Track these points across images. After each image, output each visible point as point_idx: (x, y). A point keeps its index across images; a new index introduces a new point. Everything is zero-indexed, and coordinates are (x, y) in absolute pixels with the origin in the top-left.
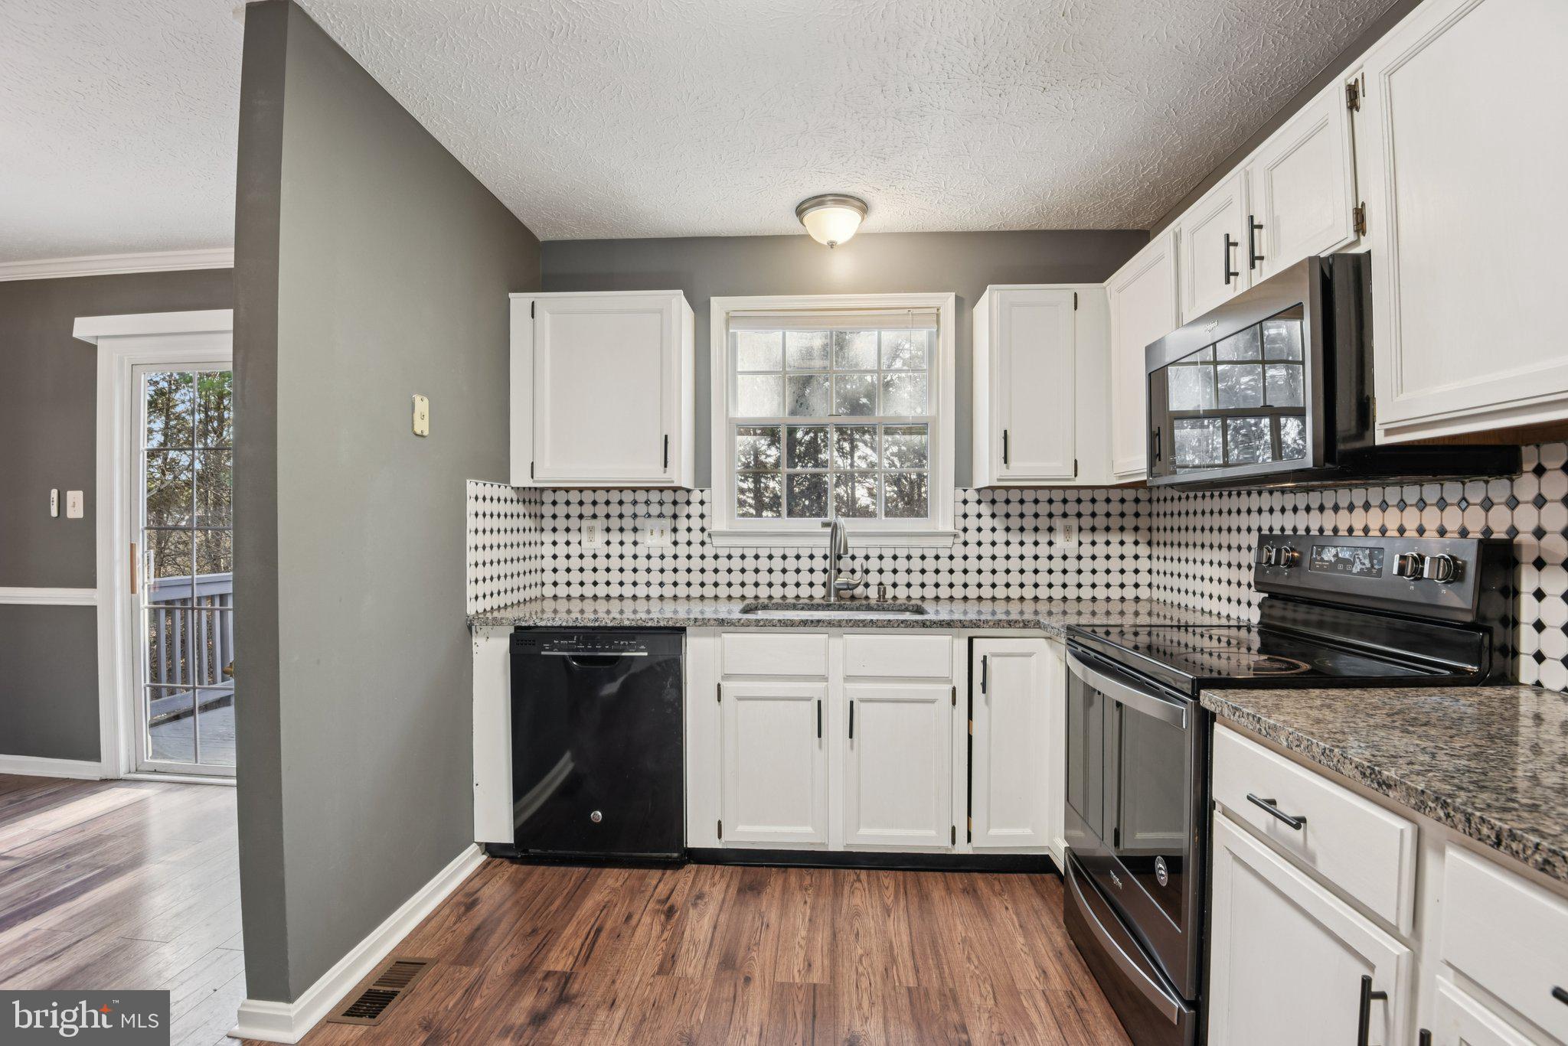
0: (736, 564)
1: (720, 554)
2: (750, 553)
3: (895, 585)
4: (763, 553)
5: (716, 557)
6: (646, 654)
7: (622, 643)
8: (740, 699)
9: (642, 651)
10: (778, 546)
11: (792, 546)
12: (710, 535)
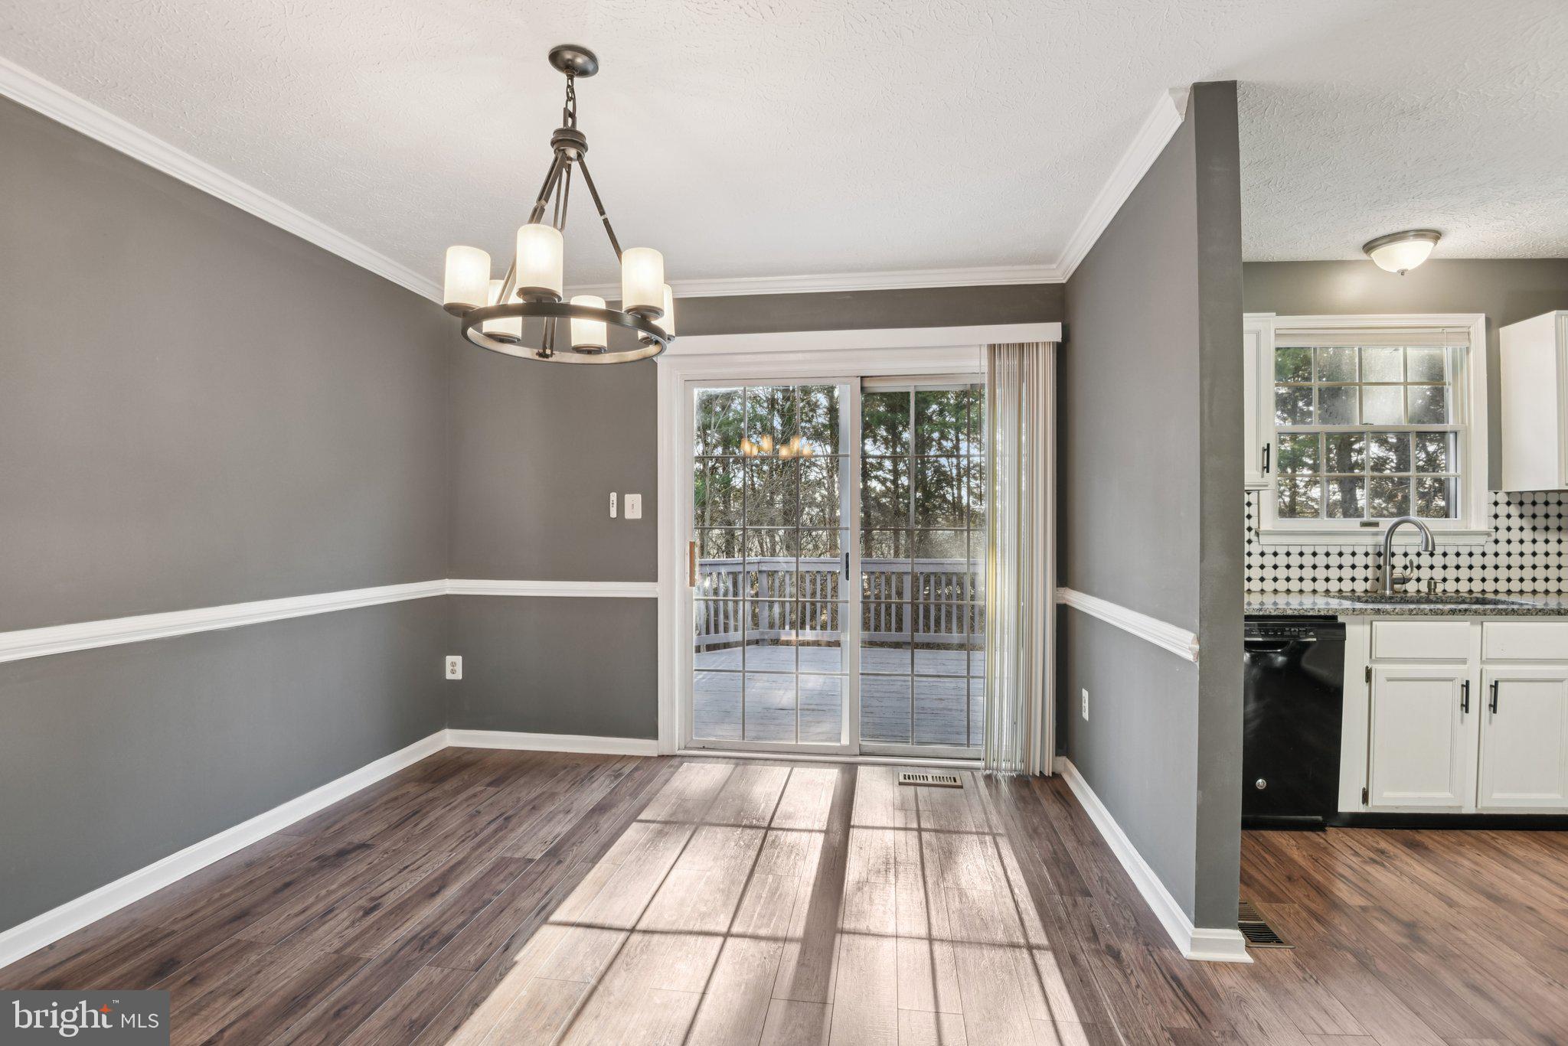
0: (1282, 560)
1: (1266, 551)
2: (1295, 551)
3: (1445, 580)
4: (1308, 550)
5: (1262, 554)
6: (1315, 640)
7: (1292, 629)
8: (1389, 680)
9: (1312, 637)
10: (1321, 544)
11: (1334, 544)
12: (1257, 534)
